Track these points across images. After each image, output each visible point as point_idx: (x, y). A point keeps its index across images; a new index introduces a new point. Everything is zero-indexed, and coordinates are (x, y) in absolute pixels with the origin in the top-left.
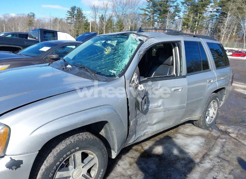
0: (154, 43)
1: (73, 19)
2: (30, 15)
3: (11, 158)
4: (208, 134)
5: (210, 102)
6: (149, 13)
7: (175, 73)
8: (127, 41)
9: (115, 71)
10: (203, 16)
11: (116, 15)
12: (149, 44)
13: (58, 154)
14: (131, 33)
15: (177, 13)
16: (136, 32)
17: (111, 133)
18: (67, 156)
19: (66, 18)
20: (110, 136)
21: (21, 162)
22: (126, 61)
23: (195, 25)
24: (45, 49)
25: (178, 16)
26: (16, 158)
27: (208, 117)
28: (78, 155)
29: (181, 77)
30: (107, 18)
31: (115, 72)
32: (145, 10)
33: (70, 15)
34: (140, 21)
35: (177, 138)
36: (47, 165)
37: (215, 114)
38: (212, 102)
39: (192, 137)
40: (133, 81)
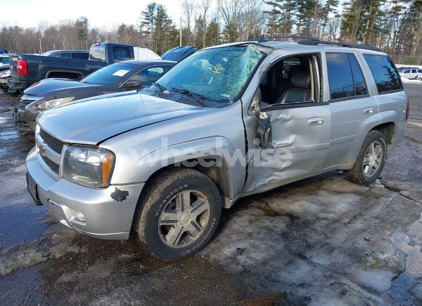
0: (281, 56)
1: (150, 24)
2: (80, 21)
3: (116, 188)
4: (367, 191)
5: (369, 144)
6: (282, 8)
7: (313, 99)
8: (245, 55)
9: (229, 94)
10: (380, 11)
11: (224, 15)
12: (275, 57)
13: (164, 190)
14: (250, 43)
15: (331, 7)
16: (256, 42)
17: (224, 173)
18: (175, 194)
19: (140, 24)
20: (223, 178)
21: (126, 193)
22: (244, 81)
23: (366, 26)
24: (121, 73)
25: (335, 13)
26: (122, 188)
27: (367, 167)
28: (186, 195)
29: (322, 103)
30: (209, 21)
31: (228, 96)
32: (275, 5)
33: (146, 19)
34: (266, 23)
35: (319, 196)
36: (152, 202)
37: (379, 164)
38: (373, 145)
39: (342, 194)
40: (253, 107)
